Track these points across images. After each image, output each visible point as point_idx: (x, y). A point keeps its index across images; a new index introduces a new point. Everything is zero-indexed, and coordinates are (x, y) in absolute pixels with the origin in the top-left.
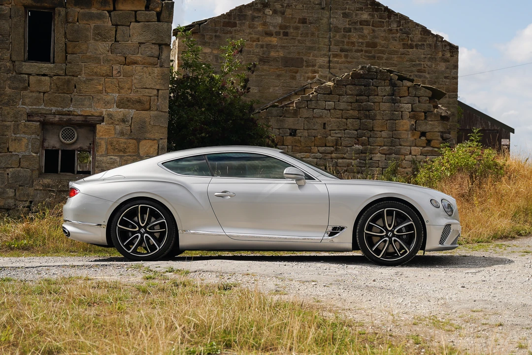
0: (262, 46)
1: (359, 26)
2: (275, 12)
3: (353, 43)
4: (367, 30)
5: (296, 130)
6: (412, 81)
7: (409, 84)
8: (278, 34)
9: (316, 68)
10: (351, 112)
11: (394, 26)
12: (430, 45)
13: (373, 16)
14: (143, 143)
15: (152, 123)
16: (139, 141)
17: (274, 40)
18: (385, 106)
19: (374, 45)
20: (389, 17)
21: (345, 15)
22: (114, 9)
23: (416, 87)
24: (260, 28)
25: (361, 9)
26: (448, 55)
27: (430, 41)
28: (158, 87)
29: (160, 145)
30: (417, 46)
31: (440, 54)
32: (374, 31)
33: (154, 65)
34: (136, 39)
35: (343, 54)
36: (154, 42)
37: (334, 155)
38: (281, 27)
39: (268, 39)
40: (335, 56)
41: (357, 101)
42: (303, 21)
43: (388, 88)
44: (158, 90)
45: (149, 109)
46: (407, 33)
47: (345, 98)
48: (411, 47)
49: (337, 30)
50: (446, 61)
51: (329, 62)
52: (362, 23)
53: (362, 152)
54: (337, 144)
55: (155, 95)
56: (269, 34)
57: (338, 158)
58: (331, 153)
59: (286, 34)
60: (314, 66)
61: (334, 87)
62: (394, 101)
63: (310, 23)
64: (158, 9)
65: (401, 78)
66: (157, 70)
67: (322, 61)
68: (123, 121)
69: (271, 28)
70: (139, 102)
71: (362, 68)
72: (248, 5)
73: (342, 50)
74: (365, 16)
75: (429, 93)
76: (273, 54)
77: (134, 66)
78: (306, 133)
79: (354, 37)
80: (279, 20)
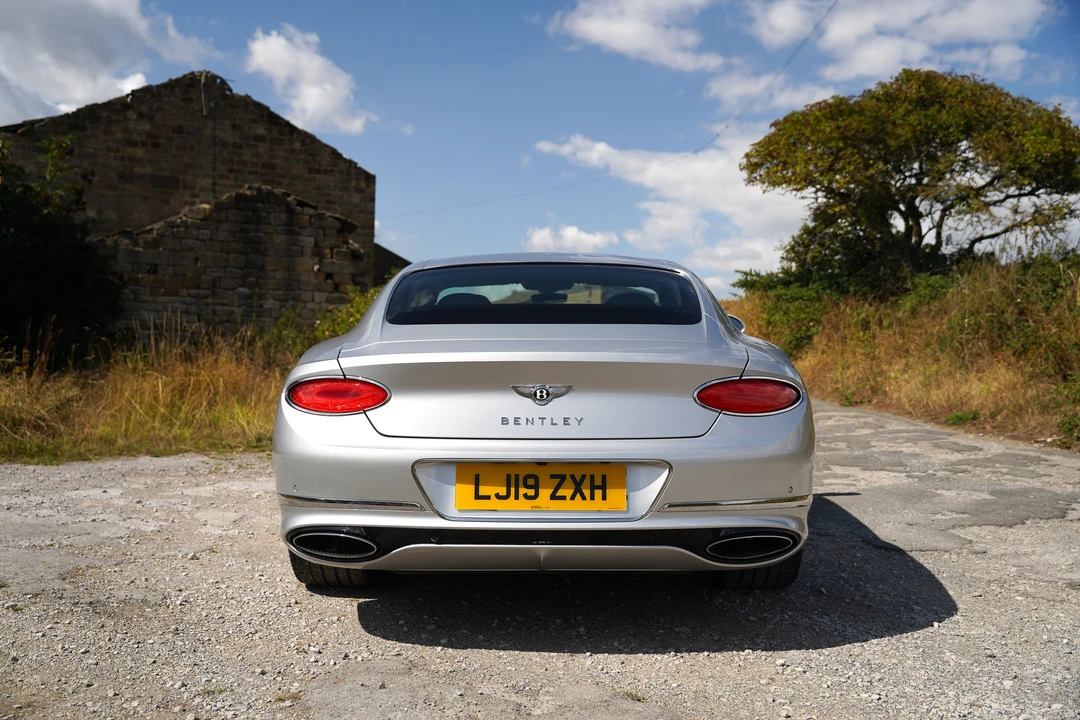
0: (122, 159)
1: (252, 142)
2: (141, 116)
3: (245, 163)
4: (262, 148)
5: (156, 266)
6: (315, 208)
7: (311, 211)
8: (144, 144)
9: (197, 191)
10: (234, 244)
11: (297, 145)
12: (341, 172)
13: (270, 130)
17: (140, 152)
18: (280, 239)
19: (271, 166)
20: (291, 134)
21: (235, 127)
23: (321, 217)
24: (120, 135)
25: (255, 121)
26: (363, 184)
27: (342, 166)
30: (325, 171)
31: (354, 183)
32: (271, 150)
35: (232, 175)
37: (210, 300)
38: (149, 136)
39: (130, 150)
40: (222, 177)
41: (242, 231)
42: (180, 130)
43: (284, 216)
46: (314, 156)
47: (226, 226)
48: (318, 172)
49: (224, 144)
50: (361, 191)
51: (214, 184)
52: (257, 138)
53: (250, 297)
54: (214, 285)
56: (133, 144)
57: (215, 304)
58: (206, 297)
59: (156, 145)
60: (193, 188)
61: (211, 211)
62: (291, 233)
63: (189, 134)
65: (301, 204)
67: (205, 182)
69: (135, 136)
71: (250, 188)
72: (104, 105)
73: (231, 171)
74: (261, 130)
75: (337, 225)
76: (138, 170)
78: (171, 271)
79: (247, 156)
80: (146, 126)
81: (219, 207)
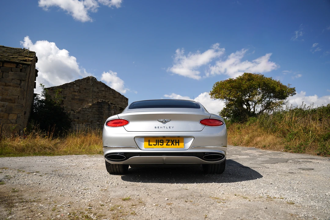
0: (73, 95)
1: (101, 91)
2: (77, 86)
3: (99, 96)
4: (103, 93)
5: (79, 117)
6: (115, 105)
7: (114, 105)
8: (77, 92)
9: (89, 102)
10: (96, 113)
11: (111, 92)
12: (121, 98)
13: (105, 89)
14: (11, 115)
15: (15, 108)
16: (9, 114)
17: (76, 94)
18: (107, 112)
19: (105, 97)
20: (110, 90)
21: (98, 88)
22: (3, 66)
23: (116, 107)
24: (72, 90)
25: (102, 87)
26: (126, 101)
27: (121, 97)
28: (19, 95)
29: (18, 116)
30: (117, 98)
31: (123, 100)
32: (105, 93)
33: (17, 87)
34: (11, 77)
35: (96, 99)
36: (18, 79)
37: (90, 125)
38: (79, 90)
39: (74, 93)
40: (94, 99)
41: (98, 110)
42: (85, 89)
43: (108, 106)
44: (19, 96)
45: (14, 103)
46: (115, 94)
47: (95, 109)
48: (116, 98)
49: (95, 92)
50: (125, 102)
51: (92, 101)
52: (102, 90)
53: (99, 124)
54: (92, 122)
55: (17, 98)
56: (75, 92)
57: (92, 126)
58: (90, 124)
59: (80, 92)
60: (88, 101)
61: (92, 105)
62: (109, 110)
63: (87, 90)
64: (21, 68)
65: (111, 104)
66: (19, 89)
67: (90, 100)
68: (3, 106)
69: (76, 90)
70: (10, 100)
71: (100, 100)
72: (69, 83)
73: (96, 98)
74: (103, 89)
75: (120, 108)
76: (76, 97)
77: (9, 87)
78: (82, 118)
79: (100, 94)
80: (78, 88)
81: (93, 104)
